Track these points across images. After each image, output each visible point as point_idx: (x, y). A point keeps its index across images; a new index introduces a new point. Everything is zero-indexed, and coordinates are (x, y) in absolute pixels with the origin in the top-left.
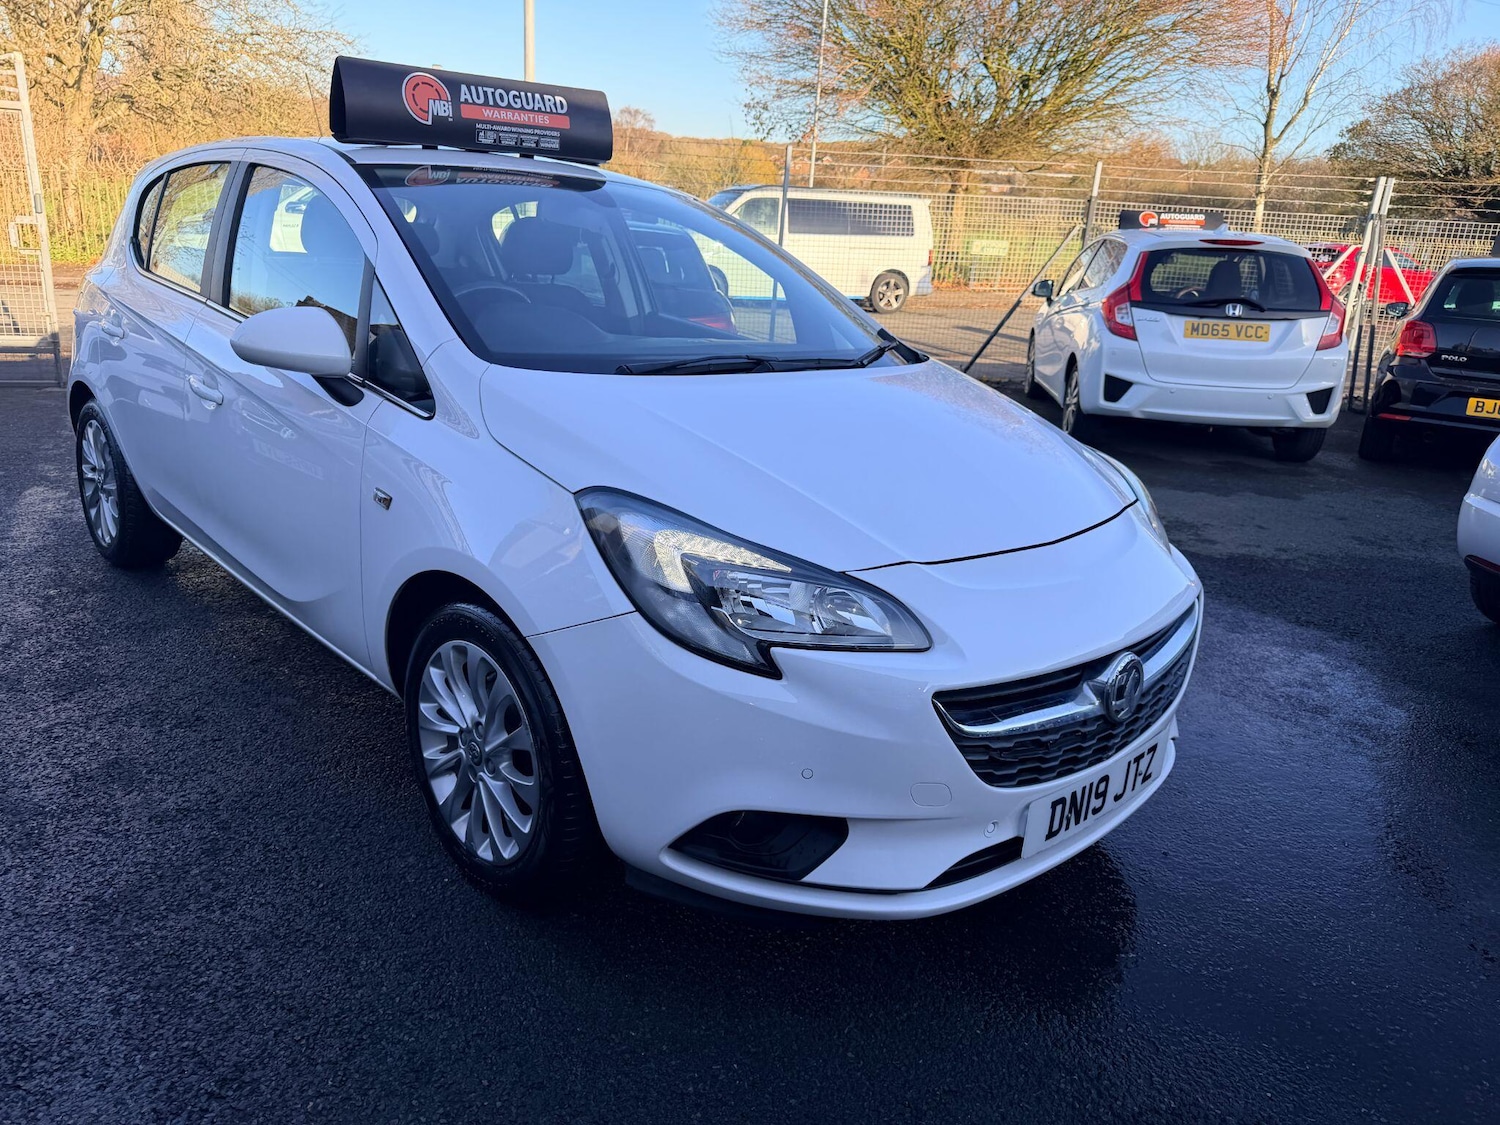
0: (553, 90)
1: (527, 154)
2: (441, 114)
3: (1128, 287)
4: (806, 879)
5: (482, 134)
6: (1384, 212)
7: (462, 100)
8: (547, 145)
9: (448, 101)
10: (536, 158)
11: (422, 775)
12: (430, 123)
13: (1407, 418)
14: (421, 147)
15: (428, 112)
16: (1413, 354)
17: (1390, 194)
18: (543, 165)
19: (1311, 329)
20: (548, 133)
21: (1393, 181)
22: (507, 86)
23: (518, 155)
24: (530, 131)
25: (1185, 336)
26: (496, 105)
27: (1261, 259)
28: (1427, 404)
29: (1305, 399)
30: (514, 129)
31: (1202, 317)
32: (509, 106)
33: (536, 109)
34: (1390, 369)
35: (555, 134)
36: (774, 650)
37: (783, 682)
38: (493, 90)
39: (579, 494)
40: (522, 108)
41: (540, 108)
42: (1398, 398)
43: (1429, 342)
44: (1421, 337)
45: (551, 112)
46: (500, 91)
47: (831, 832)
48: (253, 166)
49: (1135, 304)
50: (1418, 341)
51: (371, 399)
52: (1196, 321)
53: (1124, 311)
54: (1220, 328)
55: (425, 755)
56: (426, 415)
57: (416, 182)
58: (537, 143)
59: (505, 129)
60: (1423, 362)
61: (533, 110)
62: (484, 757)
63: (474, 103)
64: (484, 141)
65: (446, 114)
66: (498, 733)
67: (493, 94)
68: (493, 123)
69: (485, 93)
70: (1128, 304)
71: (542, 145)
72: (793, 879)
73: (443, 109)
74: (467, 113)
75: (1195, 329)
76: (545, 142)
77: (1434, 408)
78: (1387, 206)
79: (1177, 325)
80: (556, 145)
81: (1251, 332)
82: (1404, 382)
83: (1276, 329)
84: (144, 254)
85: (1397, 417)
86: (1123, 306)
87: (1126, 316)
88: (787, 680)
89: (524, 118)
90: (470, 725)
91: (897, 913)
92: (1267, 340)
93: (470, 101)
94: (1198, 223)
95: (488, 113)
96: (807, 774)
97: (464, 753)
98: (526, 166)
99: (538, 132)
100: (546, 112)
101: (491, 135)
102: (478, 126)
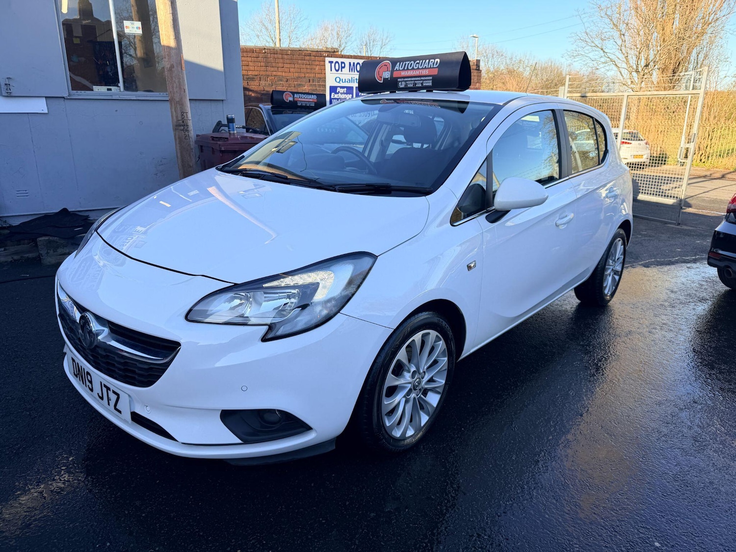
0: (434, 57)
1: (429, 90)
2: (386, 77)
5: (400, 83)
7: (395, 69)
8: (427, 84)
9: (390, 71)
12: (382, 82)
14: (389, 92)
15: (382, 77)
20: (427, 78)
22: (414, 59)
24: (419, 79)
26: (408, 69)
30: (412, 79)
32: (413, 69)
35: (431, 78)
38: (408, 62)
40: (418, 68)
41: (425, 67)
45: (431, 68)
46: (411, 62)
58: (422, 84)
59: (409, 79)
61: (422, 68)
63: (399, 70)
64: (401, 86)
67: (408, 64)
68: (404, 78)
69: (405, 64)
73: (388, 75)
74: (395, 75)
76: (425, 83)
80: (430, 84)
89: (419, 73)
95: (404, 74)
99: (423, 78)
100: (428, 68)
101: (404, 83)
102: (399, 80)
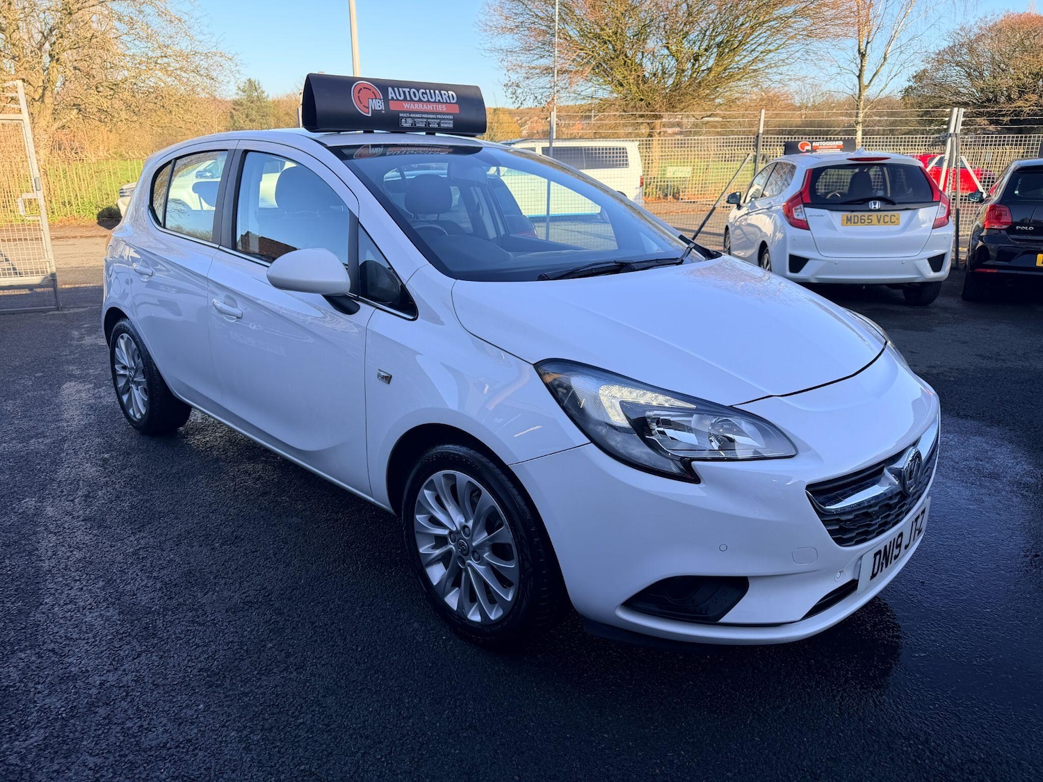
0: (446, 87)
1: (431, 132)
2: (377, 108)
3: (801, 194)
4: (723, 620)
5: (403, 120)
6: (958, 131)
7: (390, 98)
8: (445, 125)
9: (381, 99)
10: (437, 134)
11: (418, 566)
12: (370, 115)
13: (995, 271)
14: (362, 132)
15: (368, 108)
16: (995, 227)
17: (961, 119)
18: (441, 139)
19: (927, 215)
20: (445, 117)
21: (963, 110)
22: (417, 86)
23: (424, 133)
24: (434, 116)
25: (842, 225)
26: (412, 100)
27: (885, 169)
28: (1009, 260)
29: (927, 261)
30: (424, 116)
31: (853, 211)
32: (420, 100)
33: (437, 101)
34: (981, 238)
35: (451, 117)
36: (694, 463)
37: (701, 485)
38: (409, 90)
39: (537, 366)
40: (428, 101)
41: (439, 100)
42: (988, 257)
43: (1007, 218)
44: (1000, 215)
45: (447, 103)
46: (413, 90)
47: (737, 587)
48: (246, 152)
49: (806, 205)
50: (998, 218)
51: (365, 310)
52: (849, 214)
53: (799, 210)
54: (866, 218)
55: (421, 551)
56: (411, 318)
57: (360, 156)
59: (418, 116)
60: (1004, 232)
61: (435, 102)
62: (471, 549)
63: (398, 100)
64: (405, 125)
65: (380, 109)
66: (480, 533)
67: (409, 92)
68: (410, 112)
69: (404, 92)
70: (802, 206)
71: (442, 125)
72: (713, 621)
73: (377, 105)
74: (394, 107)
75: (849, 220)
76: (443, 123)
77: (1013, 263)
78: (960, 127)
79: (837, 217)
80: (451, 125)
81: (887, 219)
82: (991, 247)
83: (904, 216)
84: (160, 218)
85: (989, 271)
86: (798, 207)
87: (800, 214)
88: (705, 483)
89: (429, 107)
90: (459, 528)
91: (783, 639)
92: (898, 224)
93: (395, 98)
94: (838, 147)
95: (407, 106)
96: (723, 548)
97: (454, 548)
98: (430, 140)
99: (439, 116)
100: (443, 103)
101: (410, 121)
102: (401, 115)
